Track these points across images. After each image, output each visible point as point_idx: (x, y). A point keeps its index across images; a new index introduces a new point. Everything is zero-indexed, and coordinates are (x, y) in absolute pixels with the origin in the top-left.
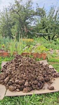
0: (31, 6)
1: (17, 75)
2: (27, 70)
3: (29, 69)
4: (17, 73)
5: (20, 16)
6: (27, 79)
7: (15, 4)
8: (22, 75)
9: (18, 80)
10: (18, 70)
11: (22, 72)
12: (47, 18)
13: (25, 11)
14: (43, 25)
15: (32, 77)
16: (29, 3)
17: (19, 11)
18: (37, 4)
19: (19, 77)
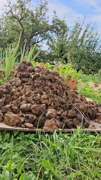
0: (45, 14)
1: (26, 96)
2: (50, 87)
3: (54, 87)
4: (25, 92)
5: (23, 28)
6: (50, 105)
7: (18, 5)
8: (39, 95)
9: (29, 105)
10: (28, 87)
11: (37, 90)
12: (69, 40)
13: (33, 21)
14: (61, 51)
15: (62, 103)
16: (41, 9)
17: (22, 19)
18: (55, 12)
19: (30, 99)
